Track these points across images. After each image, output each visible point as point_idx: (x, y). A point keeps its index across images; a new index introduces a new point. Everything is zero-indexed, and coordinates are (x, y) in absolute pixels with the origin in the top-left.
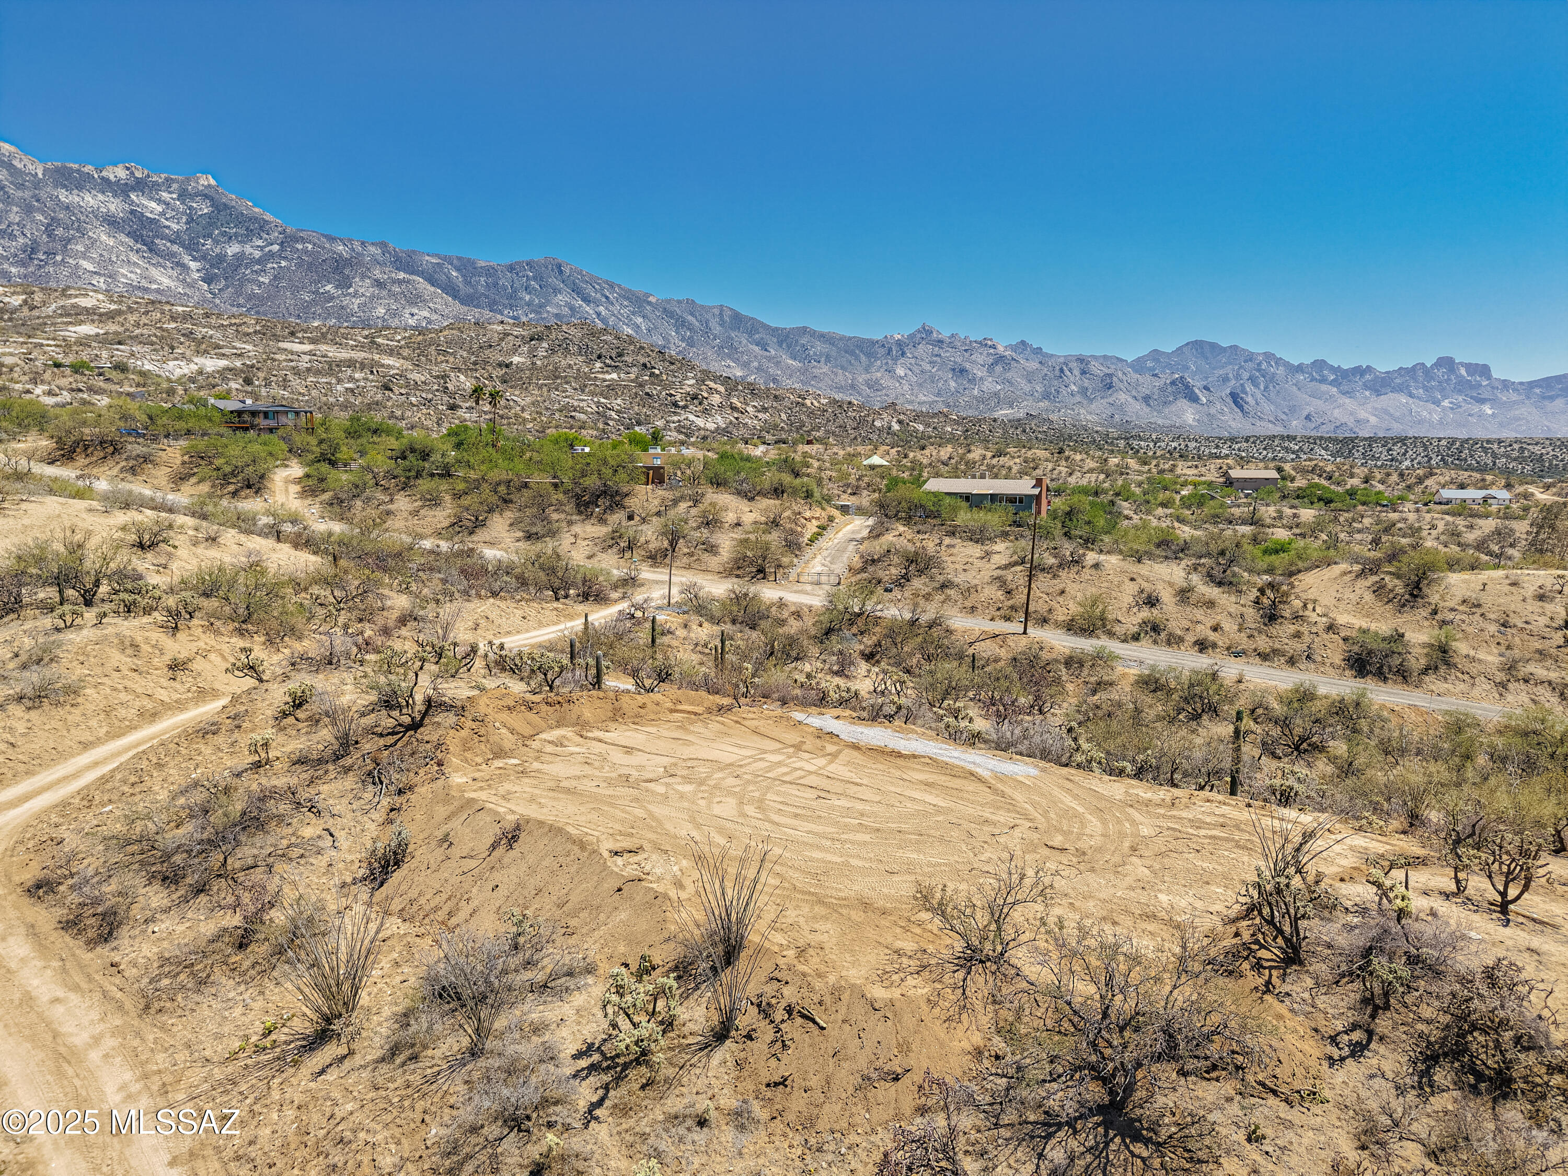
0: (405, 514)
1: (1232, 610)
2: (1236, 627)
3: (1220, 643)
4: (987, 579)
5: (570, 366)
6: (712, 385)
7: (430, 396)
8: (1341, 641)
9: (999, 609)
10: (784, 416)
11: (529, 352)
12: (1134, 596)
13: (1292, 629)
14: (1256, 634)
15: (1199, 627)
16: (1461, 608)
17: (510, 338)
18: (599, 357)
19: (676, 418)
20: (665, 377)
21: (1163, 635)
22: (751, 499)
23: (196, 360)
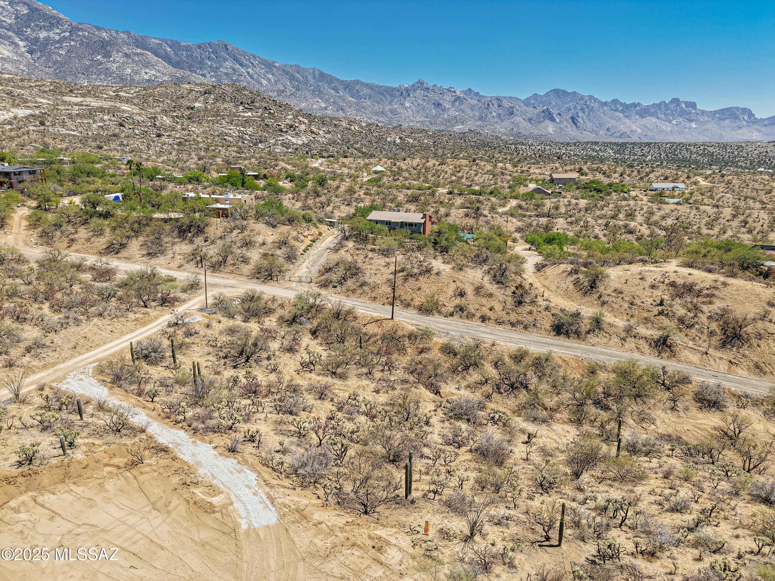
0: (83, 241)
1: (501, 299)
2: (501, 308)
3: (492, 317)
4: (385, 280)
5: (226, 109)
6: (301, 119)
7: (146, 129)
8: (551, 317)
10: (339, 136)
11: (204, 100)
12: (454, 291)
13: (529, 308)
14: (510, 311)
15: (484, 308)
16: (613, 294)
17: (193, 92)
18: (242, 103)
19: (281, 138)
20: (276, 115)
21: (465, 312)
22: (274, 227)
23: (13, 110)
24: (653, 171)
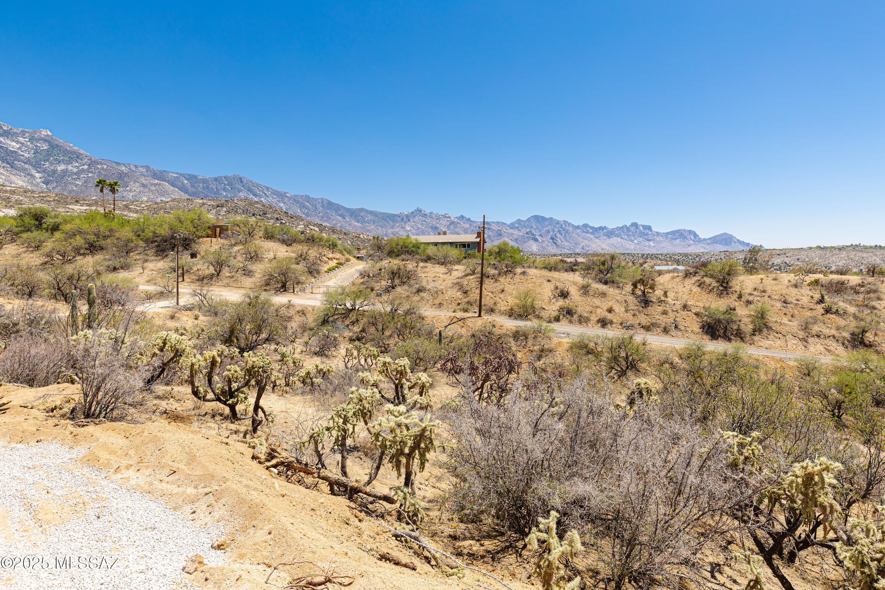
1: (619, 298)
2: (623, 309)
3: (615, 321)
4: (450, 285)
6: (312, 227)
8: (695, 317)
9: (459, 304)
12: (551, 291)
13: (660, 309)
14: (637, 313)
15: (599, 311)
16: (755, 293)
18: (254, 215)
20: (288, 224)
21: (575, 317)
22: (288, 245)
24: (646, 262)
